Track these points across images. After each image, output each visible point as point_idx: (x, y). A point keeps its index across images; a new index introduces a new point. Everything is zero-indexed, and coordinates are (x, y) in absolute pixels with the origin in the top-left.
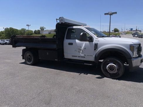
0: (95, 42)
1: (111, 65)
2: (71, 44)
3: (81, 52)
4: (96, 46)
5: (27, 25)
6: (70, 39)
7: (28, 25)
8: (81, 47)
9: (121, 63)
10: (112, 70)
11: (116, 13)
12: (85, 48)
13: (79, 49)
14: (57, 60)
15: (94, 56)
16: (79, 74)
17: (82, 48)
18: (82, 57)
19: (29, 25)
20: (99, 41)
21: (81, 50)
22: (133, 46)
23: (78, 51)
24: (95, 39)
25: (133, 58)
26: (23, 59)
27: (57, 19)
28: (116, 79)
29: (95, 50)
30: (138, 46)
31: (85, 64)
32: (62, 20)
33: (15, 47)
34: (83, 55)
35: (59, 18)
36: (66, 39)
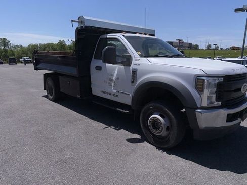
0: (132, 66)
2: (99, 68)
3: (113, 85)
8: (112, 75)
9: (173, 117)
10: (157, 129)
12: (118, 79)
13: (110, 79)
14: (79, 96)
15: (131, 95)
16: (107, 126)
17: (114, 77)
18: (114, 95)
20: (139, 65)
21: (112, 80)
22: (204, 80)
23: (109, 83)
24: (134, 61)
26: (45, 89)
27: (72, 21)
29: (132, 82)
30: (221, 80)
31: (118, 109)
32: (82, 22)
33: (36, 69)
34: (116, 91)
35: (78, 19)
36: (94, 58)
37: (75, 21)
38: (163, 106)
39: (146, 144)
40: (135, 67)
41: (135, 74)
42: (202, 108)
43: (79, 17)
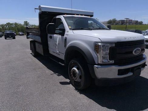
0: (65, 36)
1: (73, 69)
2: (51, 37)
3: (57, 48)
12: (59, 44)
15: (64, 54)
17: (57, 43)
20: (68, 35)
21: (56, 45)
23: (55, 47)
26: (31, 50)
27: (35, 9)
29: (65, 46)
30: (114, 45)
31: (60, 63)
32: (40, 9)
33: (28, 38)
34: (58, 52)
35: (39, 7)
37: (37, 9)
38: (77, 62)
39: (71, 86)
41: (66, 41)
42: (98, 64)
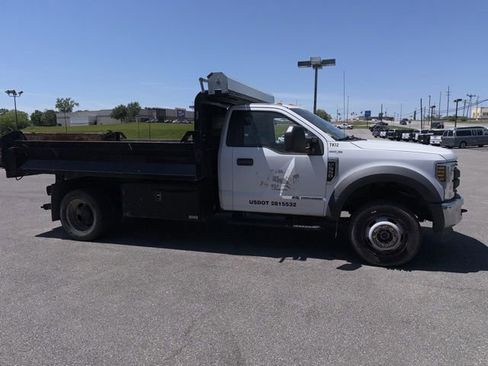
0: (327, 155)
1: (382, 226)
2: (246, 162)
3: (282, 188)
4: (333, 167)
5: (9, 92)
6: (241, 145)
7: (14, 92)
8: (282, 172)
10: (386, 242)
11: (332, 62)
12: (296, 176)
13: (275, 179)
14: (196, 217)
15: (326, 200)
16: (279, 259)
17: (287, 175)
18: (286, 204)
19: (17, 92)
20: (341, 152)
22: (445, 167)
23: (273, 185)
24: (327, 148)
25: (444, 202)
27: (201, 80)
28: (399, 267)
29: (329, 179)
31: (297, 226)
32: (218, 83)
34: (291, 197)
35: (209, 77)
36: (228, 145)
37: (205, 81)
38: (395, 208)
40: (333, 156)
41: (334, 167)
43: (212, 74)
